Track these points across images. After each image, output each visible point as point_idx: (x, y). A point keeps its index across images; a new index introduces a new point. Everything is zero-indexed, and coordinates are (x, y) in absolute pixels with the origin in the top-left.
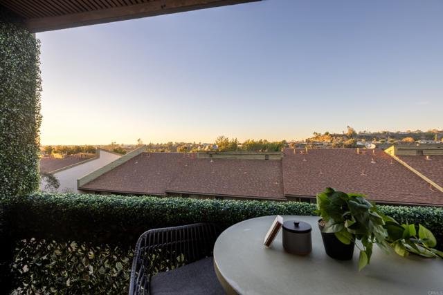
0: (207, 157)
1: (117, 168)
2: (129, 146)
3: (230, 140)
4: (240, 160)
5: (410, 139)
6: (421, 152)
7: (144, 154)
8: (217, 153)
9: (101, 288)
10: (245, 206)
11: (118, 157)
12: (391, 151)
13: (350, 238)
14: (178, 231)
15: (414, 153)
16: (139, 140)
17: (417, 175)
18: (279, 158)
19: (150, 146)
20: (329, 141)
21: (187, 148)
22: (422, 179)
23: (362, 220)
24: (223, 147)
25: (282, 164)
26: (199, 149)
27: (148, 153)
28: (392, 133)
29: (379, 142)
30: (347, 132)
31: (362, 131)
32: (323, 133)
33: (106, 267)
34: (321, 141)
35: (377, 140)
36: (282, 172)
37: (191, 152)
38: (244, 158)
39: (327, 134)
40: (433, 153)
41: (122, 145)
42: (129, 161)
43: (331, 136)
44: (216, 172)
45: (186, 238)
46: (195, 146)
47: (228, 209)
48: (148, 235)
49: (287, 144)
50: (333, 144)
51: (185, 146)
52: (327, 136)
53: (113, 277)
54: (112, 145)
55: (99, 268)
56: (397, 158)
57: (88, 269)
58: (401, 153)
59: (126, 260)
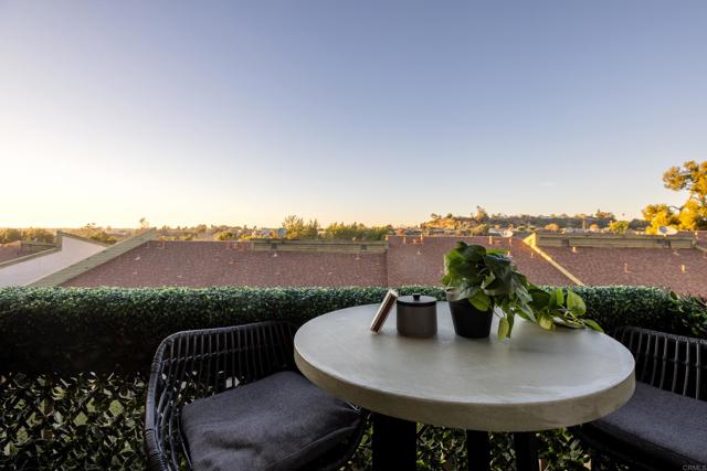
0: (268, 248)
1: (98, 267)
2: (123, 231)
3: (306, 223)
4: (322, 253)
5: (554, 227)
6: (566, 241)
7: (152, 244)
8: (284, 242)
9: (79, 451)
10: (338, 293)
11: (99, 248)
12: (531, 241)
13: (488, 303)
14: (229, 334)
15: (558, 244)
16: (142, 221)
17: (562, 273)
18: (382, 250)
19: (165, 231)
20: (453, 227)
21: (231, 234)
22: (567, 278)
23: (503, 276)
24: (295, 234)
25: (385, 258)
26: (253, 235)
27: (161, 242)
28: (533, 218)
29: (517, 230)
30: (476, 214)
31: (496, 214)
32: (444, 215)
33: (90, 410)
34: (442, 226)
35: (515, 227)
36: (386, 271)
37: (240, 240)
38: (328, 249)
39: (450, 216)
40: (580, 243)
41: (109, 229)
42: (123, 256)
43: (456, 219)
44: (283, 273)
45: (243, 345)
46: (246, 231)
47: (311, 298)
48: (176, 340)
49: (393, 230)
50: (458, 232)
51: (229, 231)
52: (450, 220)
53: (104, 429)
54: (89, 229)
55: (74, 415)
56: (538, 251)
57: (52, 420)
58: (544, 243)
59: (130, 395)
